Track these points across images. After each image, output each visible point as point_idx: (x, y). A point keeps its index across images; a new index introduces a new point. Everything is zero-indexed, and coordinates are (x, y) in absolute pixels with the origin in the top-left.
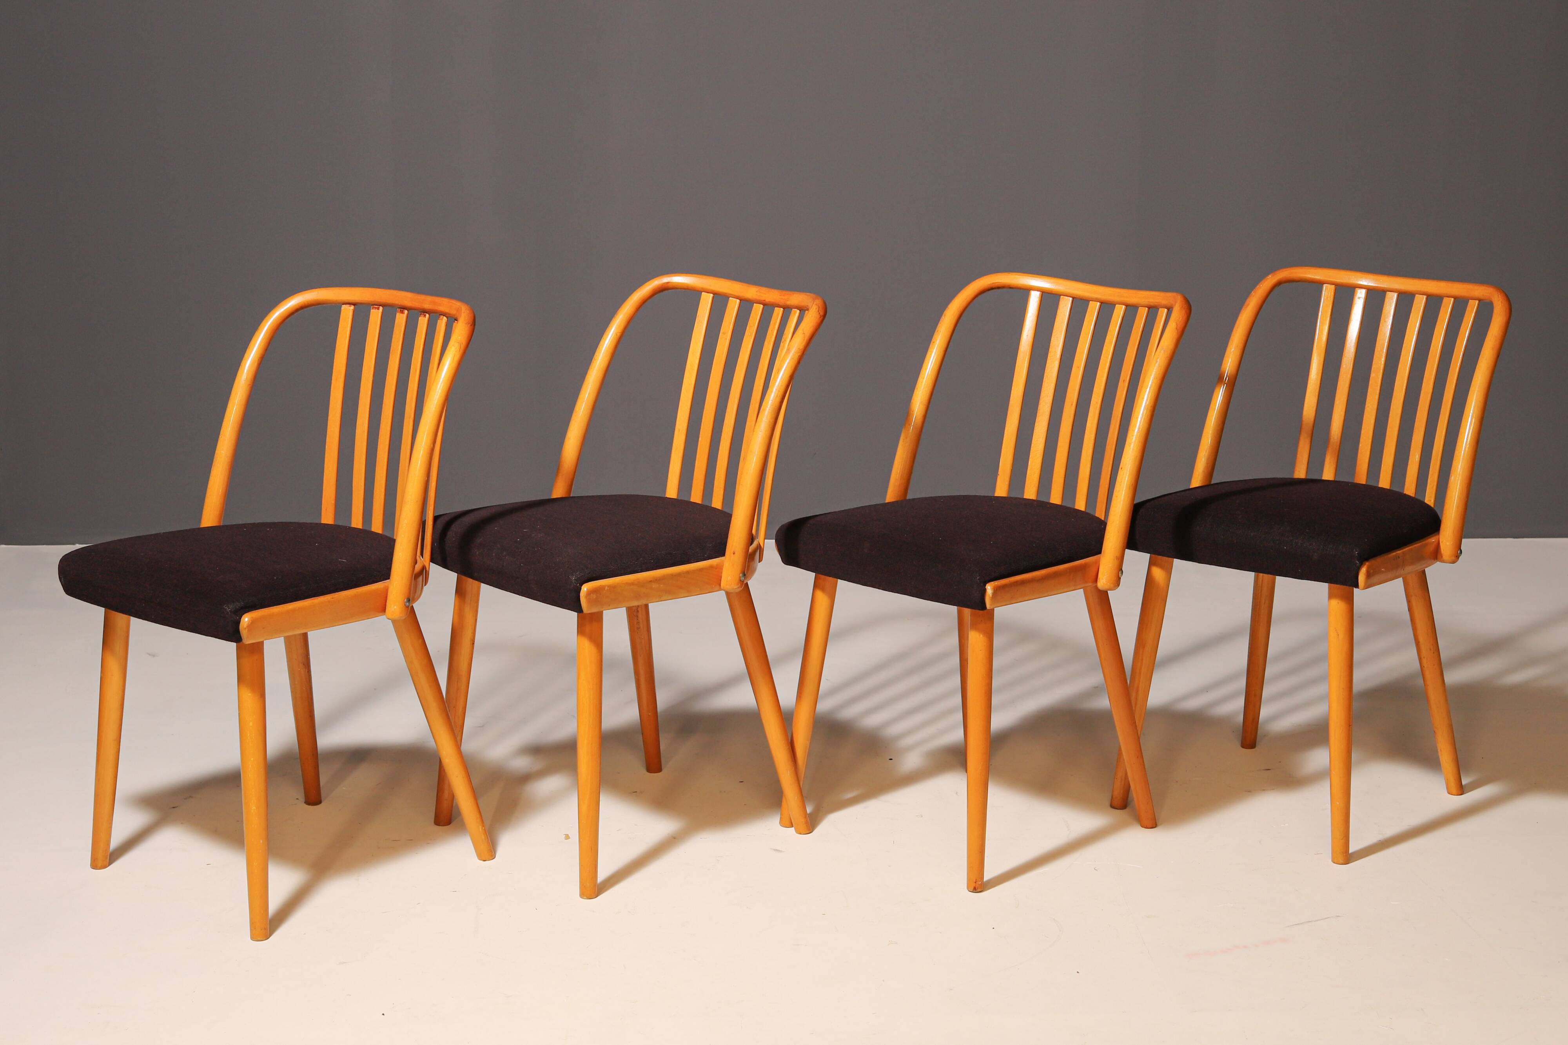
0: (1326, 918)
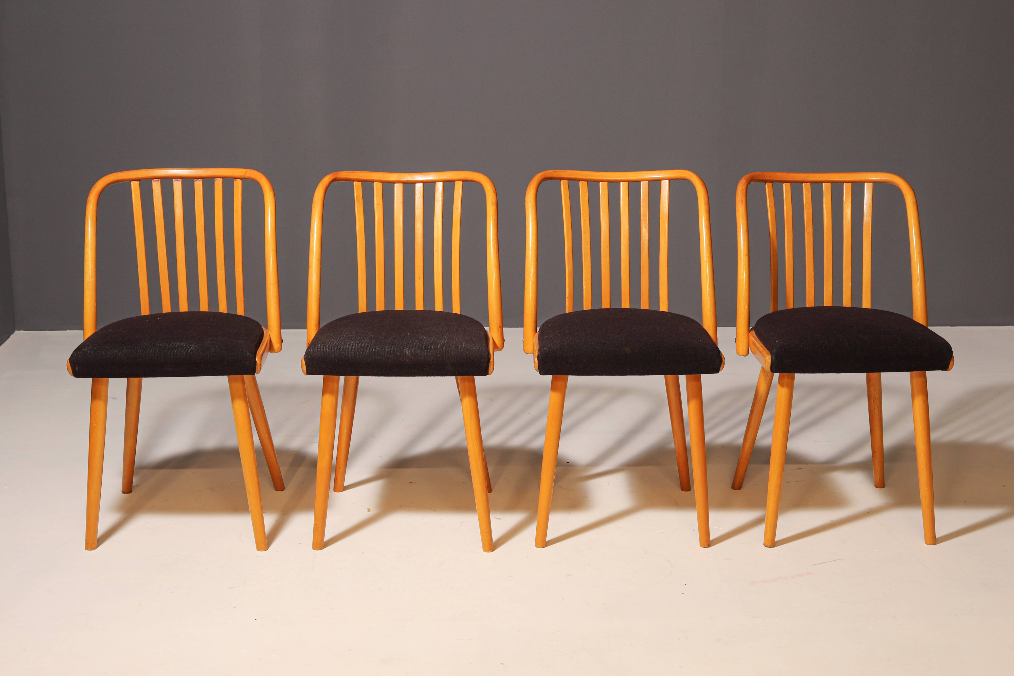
0: (835, 560)
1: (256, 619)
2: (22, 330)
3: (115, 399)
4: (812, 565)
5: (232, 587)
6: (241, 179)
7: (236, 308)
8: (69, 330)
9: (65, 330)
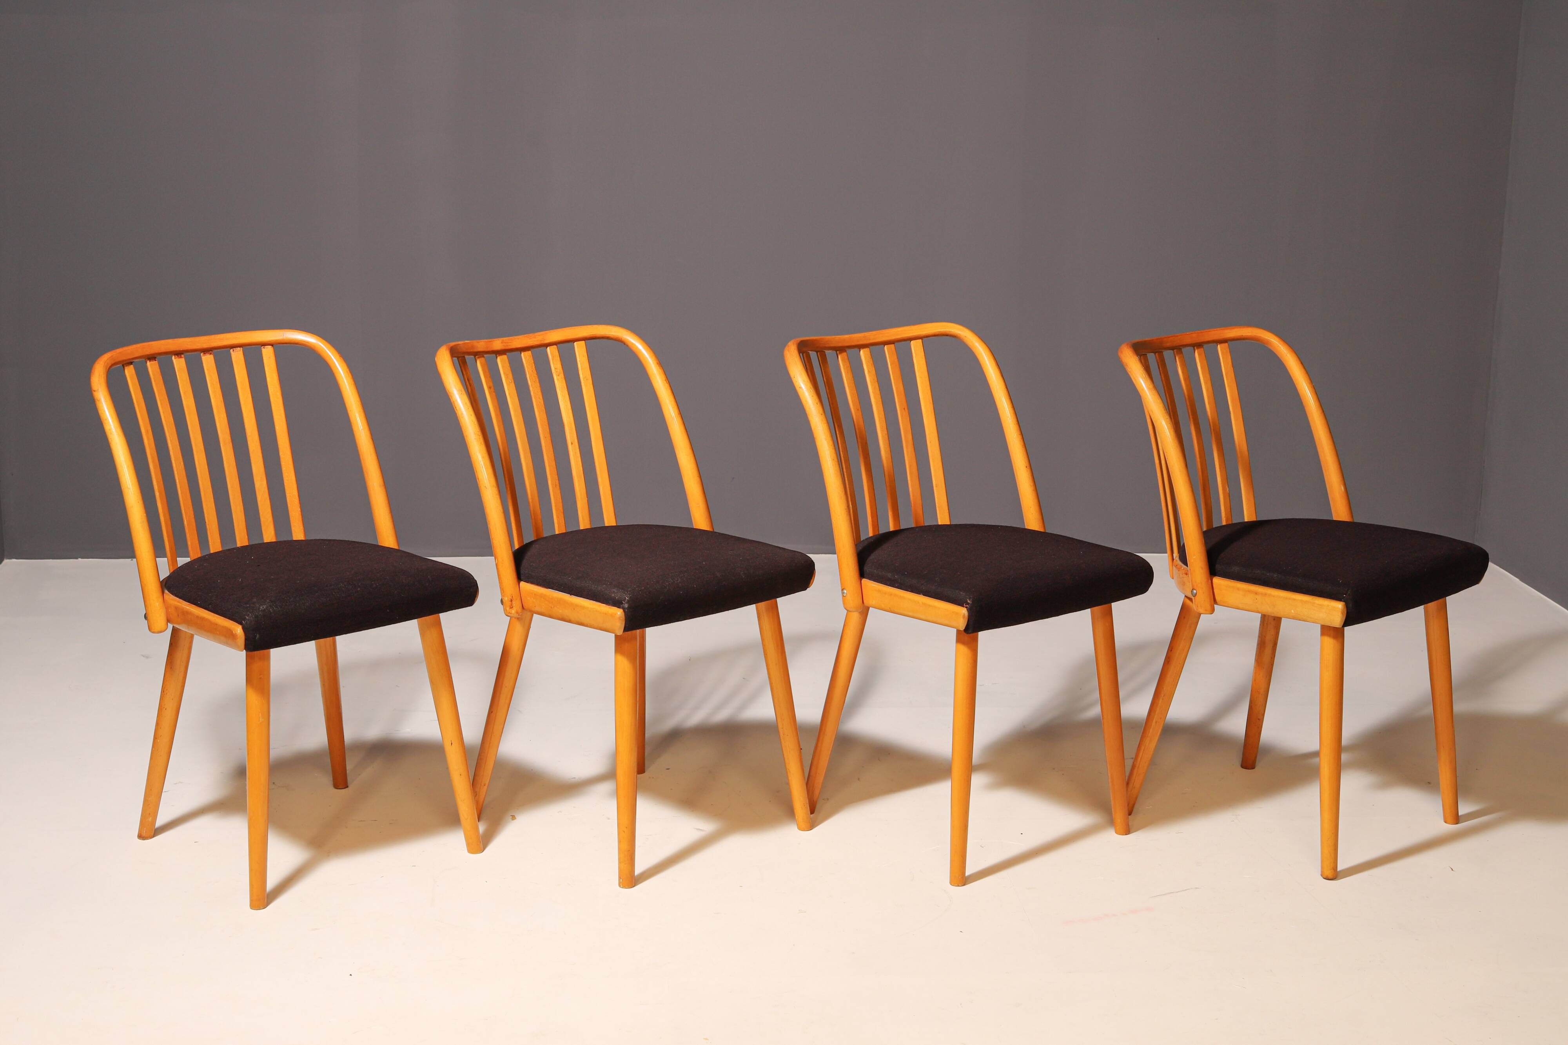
0: (1186, 890)
1: (351, 975)
2: (14, 558)
3: (147, 657)
4: (1153, 897)
5: (316, 929)
6: (272, 345)
7: (289, 531)
8: (81, 558)
9: (77, 559)
